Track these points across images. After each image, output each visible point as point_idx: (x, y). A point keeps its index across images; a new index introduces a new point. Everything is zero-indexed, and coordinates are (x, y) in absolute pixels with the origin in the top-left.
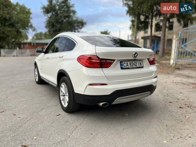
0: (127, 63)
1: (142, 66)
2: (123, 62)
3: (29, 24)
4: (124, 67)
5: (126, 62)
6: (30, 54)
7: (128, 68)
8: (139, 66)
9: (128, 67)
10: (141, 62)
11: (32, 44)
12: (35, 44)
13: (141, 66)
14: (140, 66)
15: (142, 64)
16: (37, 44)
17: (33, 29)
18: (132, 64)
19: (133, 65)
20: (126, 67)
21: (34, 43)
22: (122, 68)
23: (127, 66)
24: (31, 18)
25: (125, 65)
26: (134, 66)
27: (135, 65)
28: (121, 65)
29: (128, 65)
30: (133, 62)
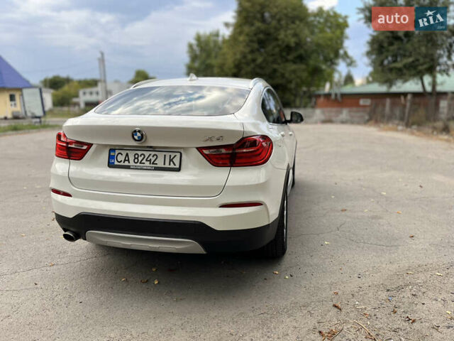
0: (127, 155)
1: (177, 166)
2: (117, 152)
3: (341, 52)
4: (116, 163)
5: (124, 153)
6: (323, 117)
7: (128, 167)
8: (163, 166)
9: (126, 163)
10: (173, 155)
11: (333, 97)
12: (339, 97)
13: (172, 166)
14: (167, 165)
15: (177, 160)
16: (344, 95)
17: (348, 61)
18: (140, 159)
19: (144, 161)
20: (122, 164)
21: (336, 95)
22: (111, 165)
23: (125, 160)
24: (347, 38)
25: (121, 158)
26: (147, 164)
27: (150, 160)
28: (110, 157)
29: (128, 160)
30: (147, 154)
